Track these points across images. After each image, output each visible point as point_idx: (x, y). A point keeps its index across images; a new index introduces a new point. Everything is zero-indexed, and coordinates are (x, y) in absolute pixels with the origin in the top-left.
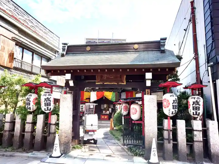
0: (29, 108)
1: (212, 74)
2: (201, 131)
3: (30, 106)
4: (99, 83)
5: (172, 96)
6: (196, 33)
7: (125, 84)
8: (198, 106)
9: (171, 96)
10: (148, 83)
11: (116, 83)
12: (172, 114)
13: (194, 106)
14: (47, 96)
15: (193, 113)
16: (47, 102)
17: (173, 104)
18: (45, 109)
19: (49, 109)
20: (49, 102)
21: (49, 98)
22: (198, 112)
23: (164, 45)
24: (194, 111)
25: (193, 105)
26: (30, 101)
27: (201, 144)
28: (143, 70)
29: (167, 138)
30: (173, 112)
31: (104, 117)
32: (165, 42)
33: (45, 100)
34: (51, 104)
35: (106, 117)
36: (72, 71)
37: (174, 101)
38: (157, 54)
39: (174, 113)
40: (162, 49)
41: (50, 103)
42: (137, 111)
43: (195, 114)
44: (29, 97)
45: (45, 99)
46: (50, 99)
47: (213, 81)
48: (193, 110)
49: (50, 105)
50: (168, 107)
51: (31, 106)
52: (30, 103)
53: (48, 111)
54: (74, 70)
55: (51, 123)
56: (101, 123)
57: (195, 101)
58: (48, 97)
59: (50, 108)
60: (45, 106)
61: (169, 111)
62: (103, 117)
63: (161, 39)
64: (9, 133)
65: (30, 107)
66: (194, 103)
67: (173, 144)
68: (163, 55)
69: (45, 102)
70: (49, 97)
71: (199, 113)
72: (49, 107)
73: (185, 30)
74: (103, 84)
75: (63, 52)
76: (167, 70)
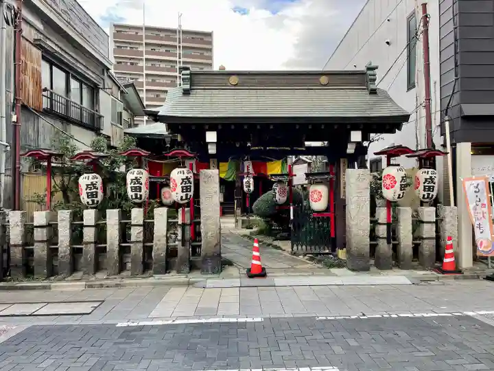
0: (139, 196)
1: (450, 133)
2: (434, 222)
3: (141, 193)
4: (257, 148)
5: (400, 170)
6: (428, 61)
7: (305, 149)
8: (432, 185)
9: (398, 171)
10: (351, 149)
11: (289, 149)
12: (399, 198)
13: (426, 184)
14: (186, 175)
15: (424, 195)
17: (401, 182)
18: (182, 197)
20: (189, 184)
21: (189, 177)
22: (431, 193)
23: (375, 80)
24: (425, 193)
25: (424, 183)
26: (141, 184)
27: (434, 242)
28: (349, 127)
29: (385, 236)
30: (399, 195)
32: (375, 75)
37: (403, 177)
38: (363, 96)
39: (401, 196)
40: (372, 87)
42: (321, 196)
43: (426, 196)
44: (139, 176)
45: (183, 180)
47: (452, 145)
48: (424, 190)
50: (393, 186)
51: (143, 193)
52: (140, 188)
53: (186, 201)
54: (223, 125)
57: (428, 177)
60: (183, 192)
61: (394, 193)
63: (369, 69)
64: (95, 246)
65: (141, 196)
66: (426, 179)
67: (393, 244)
68: (374, 98)
69: (183, 185)
70: (189, 176)
71: (433, 195)
72: (189, 193)
73: (388, 43)
74: (265, 148)
75: (188, 87)
76: (387, 127)
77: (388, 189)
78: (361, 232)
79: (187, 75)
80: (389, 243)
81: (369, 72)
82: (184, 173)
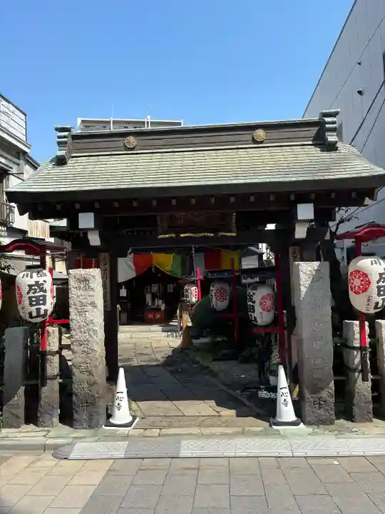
4: (167, 236)
5: (376, 263)
7: (234, 234)
9: (372, 264)
10: (301, 232)
11: (212, 235)
12: (376, 307)
14: (35, 278)
16: (37, 294)
17: (378, 282)
18: (30, 314)
19: (42, 312)
20: (41, 293)
21: (41, 282)
23: (335, 129)
29: (359, 367)
30: (377, 303)
33: (30, 289)
34: (47, 298)
36: (97, 206)
37: (381, 275)
39: (380, 305)
41: (44, 297)
45: (30, 286)
46: (42, 284)
49: (44, 304)
50: (366, 290)
53: (39, 320)
55: (48, 348)
56: (150, 331)
58: (38, 279)
59: (46, 311)
60: (31, 305)
61: (369, 300)
62: (151, 316)
63: (325, 115)
69: (31, 295)
70: (41, 280)
72: (43, 307)
73: (360, 93)
74: (178, 236)
75: (62, 153)
76: (354, 195)
77: (356, 293)
78: (319, 361)
79: (65, 137)
80: (365, 379)
81: (327, 119)
82: (31, 277)
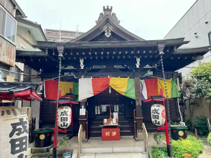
31: (111, 134)
35: (114, 134)
